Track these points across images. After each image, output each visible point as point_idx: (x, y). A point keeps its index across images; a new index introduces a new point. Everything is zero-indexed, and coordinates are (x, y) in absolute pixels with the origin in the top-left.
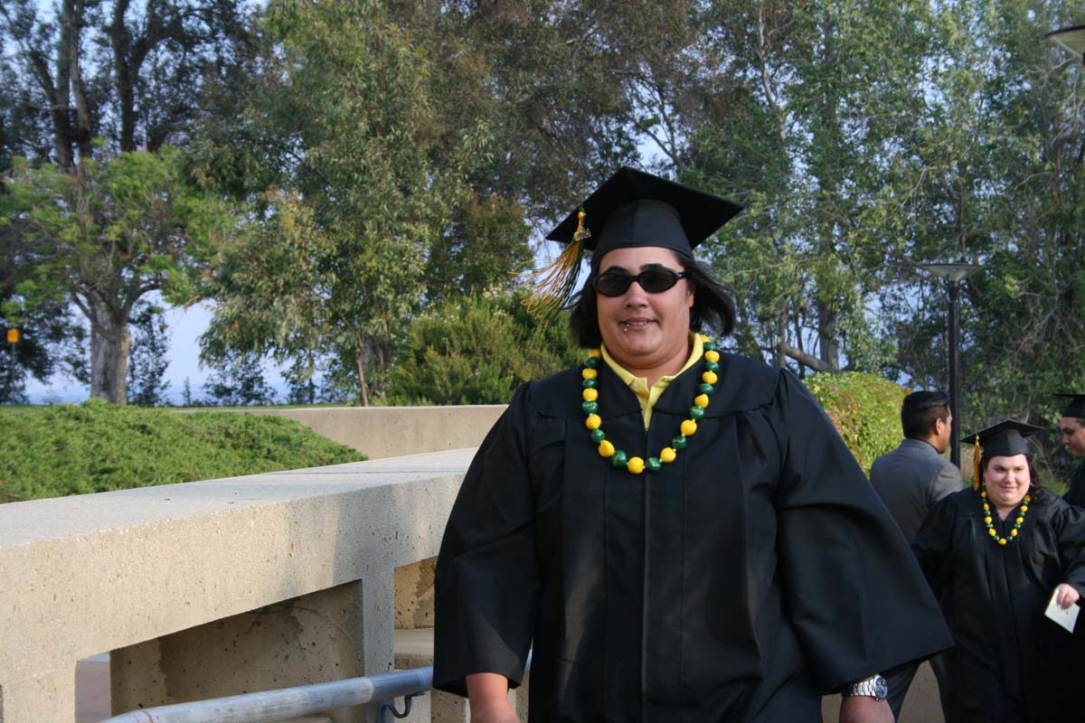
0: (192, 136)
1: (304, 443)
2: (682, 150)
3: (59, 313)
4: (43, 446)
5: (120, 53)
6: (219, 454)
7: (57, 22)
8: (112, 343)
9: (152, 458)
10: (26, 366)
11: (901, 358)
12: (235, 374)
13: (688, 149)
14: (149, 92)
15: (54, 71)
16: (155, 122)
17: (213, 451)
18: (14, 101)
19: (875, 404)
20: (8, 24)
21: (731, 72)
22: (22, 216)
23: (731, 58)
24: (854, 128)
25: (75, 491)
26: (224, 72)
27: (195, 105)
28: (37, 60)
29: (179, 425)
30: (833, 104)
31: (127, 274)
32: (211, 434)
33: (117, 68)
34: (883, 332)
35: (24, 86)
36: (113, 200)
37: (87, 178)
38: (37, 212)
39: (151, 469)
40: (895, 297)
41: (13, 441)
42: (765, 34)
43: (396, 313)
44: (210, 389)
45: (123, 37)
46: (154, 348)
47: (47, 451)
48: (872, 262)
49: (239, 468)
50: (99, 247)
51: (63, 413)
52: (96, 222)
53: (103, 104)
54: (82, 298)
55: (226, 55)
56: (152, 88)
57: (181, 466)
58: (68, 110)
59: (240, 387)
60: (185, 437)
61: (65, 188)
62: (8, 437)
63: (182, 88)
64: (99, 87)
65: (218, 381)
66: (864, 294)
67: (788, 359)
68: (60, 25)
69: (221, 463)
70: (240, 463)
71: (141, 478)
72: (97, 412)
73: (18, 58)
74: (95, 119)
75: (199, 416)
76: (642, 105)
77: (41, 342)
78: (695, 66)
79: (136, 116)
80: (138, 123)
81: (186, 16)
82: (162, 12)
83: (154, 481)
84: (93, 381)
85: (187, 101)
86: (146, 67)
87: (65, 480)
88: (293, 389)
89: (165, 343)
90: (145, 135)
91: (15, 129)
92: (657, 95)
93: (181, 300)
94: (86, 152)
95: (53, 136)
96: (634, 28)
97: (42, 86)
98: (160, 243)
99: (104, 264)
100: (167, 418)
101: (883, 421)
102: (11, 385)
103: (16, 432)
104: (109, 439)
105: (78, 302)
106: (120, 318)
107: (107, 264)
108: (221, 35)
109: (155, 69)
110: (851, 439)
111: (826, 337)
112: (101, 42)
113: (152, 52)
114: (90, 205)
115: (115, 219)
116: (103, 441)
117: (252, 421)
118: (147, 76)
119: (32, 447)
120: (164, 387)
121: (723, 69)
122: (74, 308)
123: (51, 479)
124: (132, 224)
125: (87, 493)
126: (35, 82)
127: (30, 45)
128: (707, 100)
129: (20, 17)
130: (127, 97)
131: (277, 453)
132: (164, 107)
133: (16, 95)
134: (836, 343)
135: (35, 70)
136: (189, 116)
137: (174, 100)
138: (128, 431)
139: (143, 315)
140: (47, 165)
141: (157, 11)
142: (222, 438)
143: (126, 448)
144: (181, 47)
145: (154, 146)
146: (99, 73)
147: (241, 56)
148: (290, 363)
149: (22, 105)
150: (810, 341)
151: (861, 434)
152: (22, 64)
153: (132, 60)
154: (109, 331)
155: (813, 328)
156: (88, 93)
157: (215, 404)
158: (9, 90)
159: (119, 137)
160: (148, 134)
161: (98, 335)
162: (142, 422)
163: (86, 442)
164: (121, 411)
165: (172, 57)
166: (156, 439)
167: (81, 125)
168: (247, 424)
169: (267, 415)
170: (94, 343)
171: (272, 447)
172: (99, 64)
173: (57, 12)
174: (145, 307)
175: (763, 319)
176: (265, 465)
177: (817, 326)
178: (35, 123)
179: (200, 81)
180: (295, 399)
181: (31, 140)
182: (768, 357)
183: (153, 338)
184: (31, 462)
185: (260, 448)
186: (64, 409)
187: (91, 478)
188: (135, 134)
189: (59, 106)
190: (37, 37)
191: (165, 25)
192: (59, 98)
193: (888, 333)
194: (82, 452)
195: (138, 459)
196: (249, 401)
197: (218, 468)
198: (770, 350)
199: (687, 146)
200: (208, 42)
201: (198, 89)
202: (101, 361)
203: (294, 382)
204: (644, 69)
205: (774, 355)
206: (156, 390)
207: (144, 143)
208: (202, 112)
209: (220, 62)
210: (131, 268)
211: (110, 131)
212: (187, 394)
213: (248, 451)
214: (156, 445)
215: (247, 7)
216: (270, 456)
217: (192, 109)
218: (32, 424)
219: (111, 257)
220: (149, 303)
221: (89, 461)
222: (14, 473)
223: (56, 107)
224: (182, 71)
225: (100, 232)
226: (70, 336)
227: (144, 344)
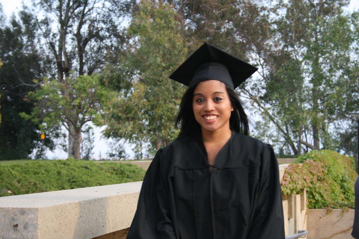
0: (103, 70)
1: (140, 173)
2: (266, 75)
3: (58, 129)
4: (53, 173)
5: (79, 43)
6: (111, 176)
7: (58, 32)
8: (75, 139)
9: (89, 177)
10: (47, 146)
11: (341, 145)
12: (116, 150)
13: (269, 75)
14: (89, 55)
15: (57, 49)
16: (90, 66)
17: (109, 175)
18: (44, 59)
19: (333, 161)
20: (43, 34)
21: (283, 48)
22: (46, 97)
23: (283, 44)
24: (325, 67)
25: (63, 188)
26: (113, 49)
27: (103, 60)
28: (52, 45)
29: (98, 166)
30: (317, 59)
31: (81, 116)
32: (108, 169)
33: (78, 48)
34: (335, 136)
35: (47, 54)
36: (76, 91)
37: (68, 84)
38: (51, 95)
39: (89, 181)
40: (338, 124)
41: (43, 172)
42: (295, 36)
43: (170, 129)
44: (108, 155)
45: (80, 37)
46: (90, 141)
47: (54, 175)
48: (332, 112)
49: (118, 181)
50: (71, 107)
51: (60, 162)
52: (70, 98)
53: (73, 59)
54: (65, 124)
55: (114, 43)
56: (89, 54)
57: (98, 180)
58: (61, 62)
59: (118, 153)
60: (100, 171)
61: (60, 88)
62: (42, 170)
63: (99, 54)
64: (72, 54)
65: (110, 152)
66: (328, 123)
67: (302, 145)
68: (59, 34)
69: (112, 179)
70: (118, 179)
71: (85, 184)
72: (71, 162)
73: (46, 44)
74: (70, 65)
75: (105, 163)
76: (253, 59)
77: (52, 139)
78: (271, 46)
79: (84, 64)
80: (85, 66)
81: (101, 30)
82: (93, 29)
83: (89, 185)
84: (69, 152)
85: (101, 58)
86: (87, 48)
87: (60, 185)
88: (135, 155)
89: (94, 139)
90: (87, 70)
91: (44, 68)
92: (258, 56)
93: (99, 125)
94: (67, 75)
95: (57, 70)
96: (250, 34)
97: (54, 54)
98: (92, 106)
99: (73, 112)
100: (94, 164)
101: (336, 166)
102: (42, 153)
103: (44, 169)
104: (75, 171)
105: (64, 125)
106: (78, 130)
107: (74, 112)
108: (112, 36)
109: (90, 48)
110: (325, 173)
111: (316, 138)
112: (73, 39)
113: (89, 42)
114: (69, 93)
115: (77, 97)
116: (73, 172)
117: (122, 165)
118: (88, 50)
119: (50, 173)
120: (92, 154)
121: (280, 48)
122: (63, 127)
123: (55, 185)
124: (82, 99)
125: (67, 189)
126: (51, 52)
127: (49, 40)
128: (275, 58)
129: (46, 31)
130: (81, 57)
131: (130, 176)
132: (93, 60)
133: (45, 57)
134: (318, 140)
135: (51, 48)
136: (102, 63)
137: (97, 58)
138: (81, 169)
139: (87, 129)
140: (54, 80)
141: (91, 29)
142: (112, 171)
143: (80, 174)
144: (99, 40)
145: (90, 73)
146: (72, 49)
147: (119, 43)
148: (134, 146)
149: (47, 60)
150: (310, 139)
151: (328, 171)
152: (47, 46)
153: (83, 45)
154: (74, 135)
155: (311, 134)
156: (68, 56)
157: (109, 160)
158: (42, 55)
159: (78, 70)
160: (88, 69)
161: (71, 136)
162: (85, 166)
163: (67, 172)
164: (79, 162)
165: (96, 44)
166: (90, 171)
167: (66, 66)
168: (121, 166)
169: (127, 163)
170: (70, 139)
171: (129, 174)
172: (72, 46)
173: (58, 29)
174: (87, 127)
175: (294, 132)
176: (127, 180)
177: (312, 134)
178: (51, 66)
179: (105, 52)
180: (136, 158)
181: (49, 71)
182: (296, 144)
183: (89, 137)
184: (49, 178)
185: (125, 174)
186: (60, 161)
187: (69, 184)
188: (84, 69)
189: (59, 60)
190: (52, 37)
191: (94, 33)
192: (59, 57)
193: (336, 136)
194: (66, 175)
195: (84, 178)
196: (121, 158)
197: (111, 181)
198: (297, 142)
199: (268, 73)
200: (108, 39)
201: (104, 55)
202: (72, 145)
203: (136, 152)
204: (254, 47)
205: (298, 144)
206: (90, 155)
207: (87, 73)
208: (106, 62)
209: (112, 46)
210: (82, 114)
211: (75, 68)
212: (100, 156)
213: (121, 175)
214: (90, 173)
215: (121, 27)
216: (128, 177)
217: (102, 61)
218: (49, 166)
219: (75, 110)
220: (89, 126)
221: (68, 178)
222: (44, 182)
223: (58, 61)
224: (100, 49)
225: (72, 102)
226: (61, 137)
227: (86, 139)
